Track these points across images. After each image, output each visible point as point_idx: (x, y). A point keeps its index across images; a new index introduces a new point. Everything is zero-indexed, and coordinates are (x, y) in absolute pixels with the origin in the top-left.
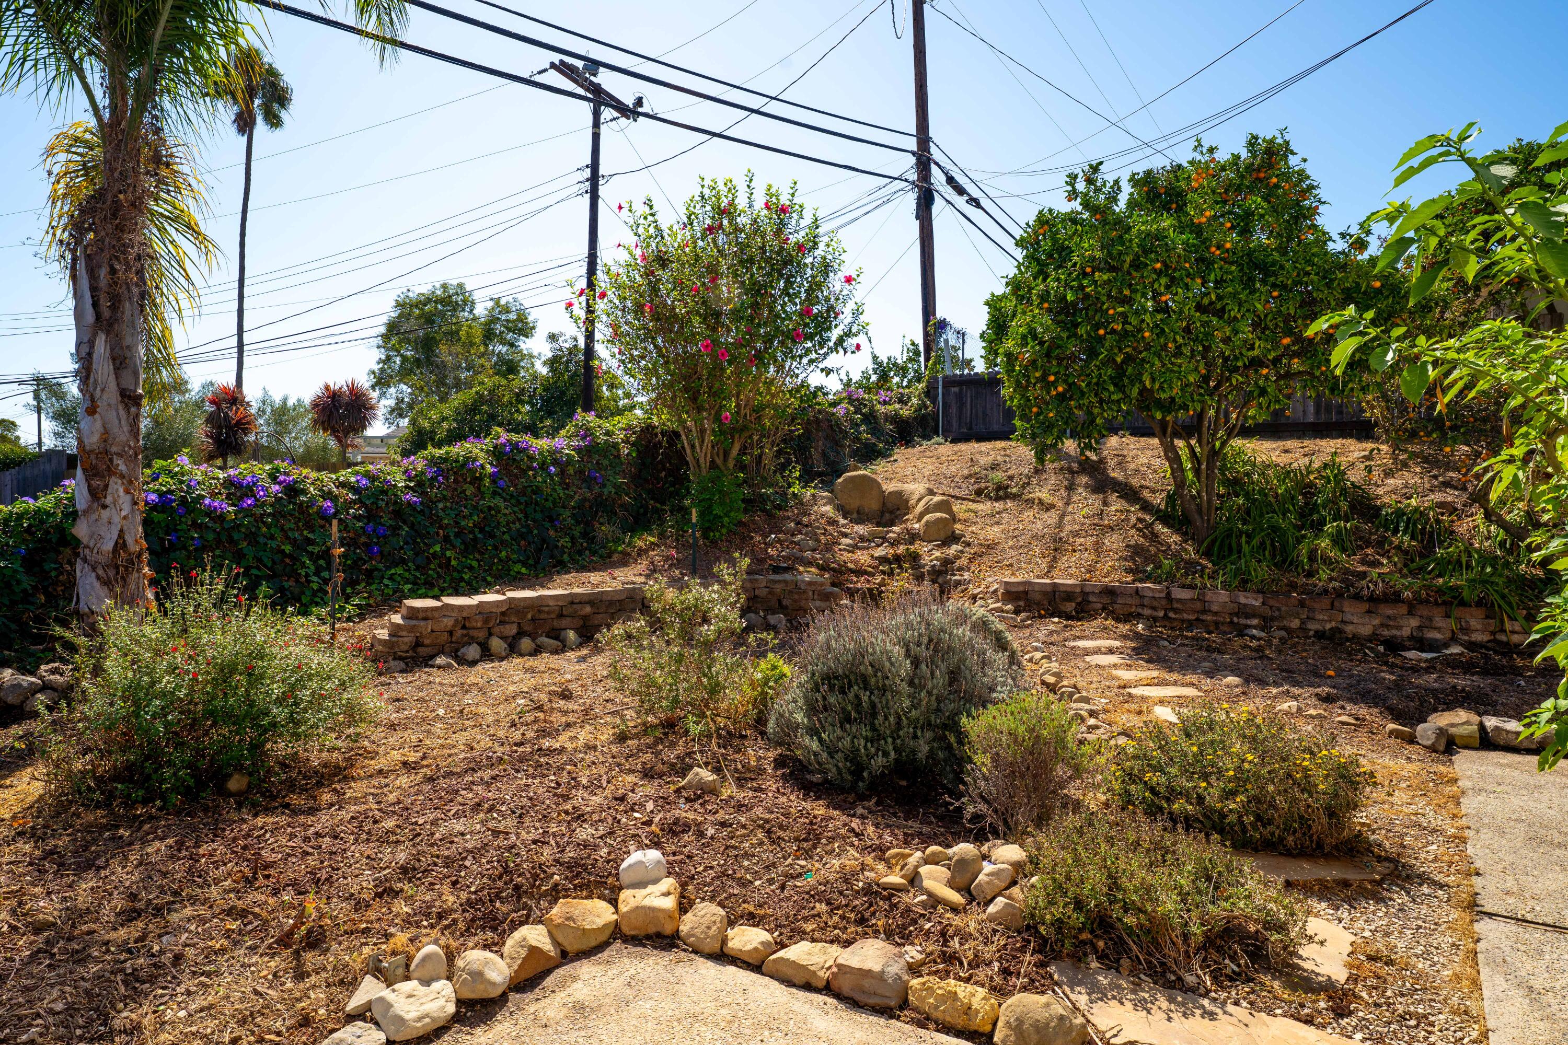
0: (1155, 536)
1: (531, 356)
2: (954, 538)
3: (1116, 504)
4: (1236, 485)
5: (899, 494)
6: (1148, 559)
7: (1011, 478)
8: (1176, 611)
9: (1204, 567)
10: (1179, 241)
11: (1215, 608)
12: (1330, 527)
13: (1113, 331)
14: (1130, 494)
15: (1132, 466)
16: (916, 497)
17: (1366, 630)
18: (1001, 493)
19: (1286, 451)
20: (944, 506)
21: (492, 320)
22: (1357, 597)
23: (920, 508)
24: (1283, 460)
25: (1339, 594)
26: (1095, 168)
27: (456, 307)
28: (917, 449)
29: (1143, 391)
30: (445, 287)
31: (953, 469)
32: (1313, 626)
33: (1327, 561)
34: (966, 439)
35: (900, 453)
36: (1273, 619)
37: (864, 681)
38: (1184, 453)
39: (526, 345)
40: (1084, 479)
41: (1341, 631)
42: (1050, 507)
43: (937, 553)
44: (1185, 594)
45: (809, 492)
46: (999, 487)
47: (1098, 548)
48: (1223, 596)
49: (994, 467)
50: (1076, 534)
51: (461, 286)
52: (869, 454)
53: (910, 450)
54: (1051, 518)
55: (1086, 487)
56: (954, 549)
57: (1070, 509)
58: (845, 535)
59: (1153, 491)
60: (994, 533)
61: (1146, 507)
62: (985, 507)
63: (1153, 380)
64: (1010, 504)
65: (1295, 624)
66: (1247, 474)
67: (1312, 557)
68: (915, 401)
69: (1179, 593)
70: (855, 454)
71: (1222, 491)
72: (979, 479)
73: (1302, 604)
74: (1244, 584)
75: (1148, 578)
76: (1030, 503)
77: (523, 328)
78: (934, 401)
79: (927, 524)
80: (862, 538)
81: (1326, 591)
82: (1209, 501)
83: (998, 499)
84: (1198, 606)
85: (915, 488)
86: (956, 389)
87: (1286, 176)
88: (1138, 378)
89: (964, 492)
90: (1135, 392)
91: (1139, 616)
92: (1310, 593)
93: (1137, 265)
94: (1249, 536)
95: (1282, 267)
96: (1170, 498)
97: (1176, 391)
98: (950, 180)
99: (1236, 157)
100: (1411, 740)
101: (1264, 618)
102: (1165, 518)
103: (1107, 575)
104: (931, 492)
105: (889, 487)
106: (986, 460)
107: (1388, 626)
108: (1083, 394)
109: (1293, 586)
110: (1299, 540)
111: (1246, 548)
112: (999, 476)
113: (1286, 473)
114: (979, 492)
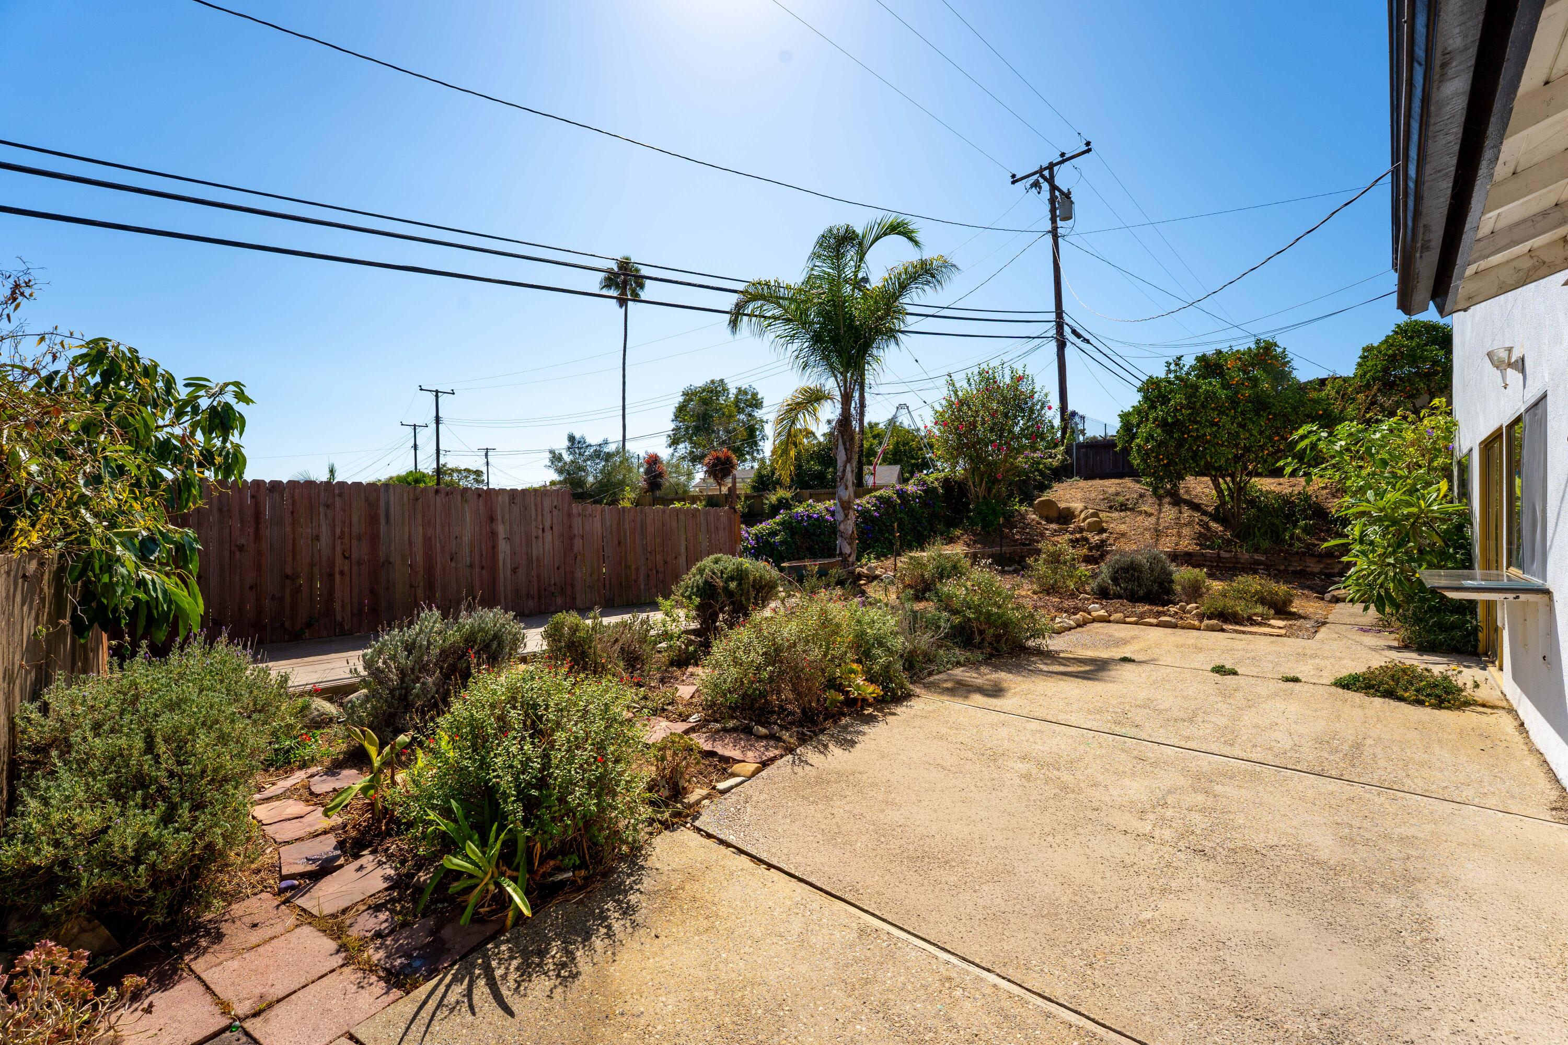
0: (1208, 528)
1: (762, 421)
2: (1102, 531)
3: (1187, 513)
4: (1252, 502)
5: (1068, 509)
6: (1207, 539)
7: (1128, 500)
8: (1222, 563)
9: (1236, 543)
10: (1223, 394)
11: (1242, 561)
12: (1302, 523)
13: (1192, 436)
14: (1196, 507)
15: (1194, 493)
16: (1079, 510)
17: (1317, 570)
18: (1123, 507)
19: (1280, 484)
20: (1094, 515)
21: (737, 401)
22: (1313, 555)
23: (1082, 516)
24: (1278, 489)
25: (1304, 554)
26: (1179, 358)
27: (717, 394)
28: (1065, 484)
29: (1207, 463)
30: (713, 382)
31: (1093, 495)
32: (1291, 569)
33: (1299, 539)
34: (1092, 477)
35: (1056, 486)
36: (1271, 566)
37: (1134, 570)
38: (1224, 486)
39: (758, 414)
40: (1167, 500)
41: (1305, 571)
42: (1151, 515)
43: (1097, 538)
44: (1227, 555)
45: (1023, 509)
46: (1122, 505)
47: (1179, 535)
48: (1247, 556)
49: (1117, 494)
50: (1167, 528)
51: (722, 381)
52: (1043, 488)
53: (1060, 484)
54: (1153, 520)
55: (1169, 504)
56: (1105, 535)
57: (1162, 515)
58: (1047, 529)
59: (1207, 506)
60: (1123, 527)
61: (1205, 513)
62: (1115, 515)
63: (1211, 458)
64: (1129, 513)
65: (1282, 568)
66: (1258, 497)
67: (1291, 537)
68: (1059, 457)
69: (1223, 554)
70: (1035, 488)
71: (1244, 506)
72: (1110, 501)
73: (1285, 558)
74: (1257, 550)
75: (1208, 547)
76: (1140, 513)
77: (756, 403)
78: (1071, 456)
79: (1089, 523)
80: (1055, 531)
81: (1297, 553)
82: (1238, 511)
83: (1121, 511)
84: (1234, 560)
85: (1077, 506)
86: (1084, 450)
87: (1275, 357)
88: (1204, 457)
89: (1102, 508)
90: (1202, 463)
91: (1204, 566)
92: (1290, 554)
93: (1203, 406)
94: (1259, 529)
95: (1274, 405)
96: (1217, 508)
97: (1223, 461)
98: (1074, 332)
99: (1249, 349)
100: (1323, 599)
101: (1267, 566)
102: (1215, 517)
103: (1186, 547)
104: (1086, 508)
105: (1062, 505)
106: (1112, 490)
107: (1327, 568)
108: (1177, 464)
109: (1281, 551)
110: (1285, 530)
111: (1258, 534)
112: (1121, 499)
113: (1279, 496)
114: (1111, 507)
